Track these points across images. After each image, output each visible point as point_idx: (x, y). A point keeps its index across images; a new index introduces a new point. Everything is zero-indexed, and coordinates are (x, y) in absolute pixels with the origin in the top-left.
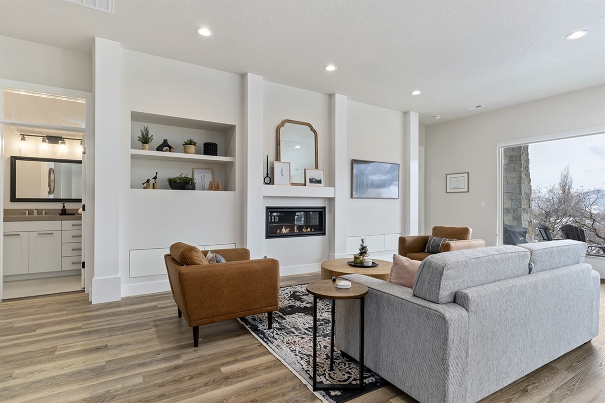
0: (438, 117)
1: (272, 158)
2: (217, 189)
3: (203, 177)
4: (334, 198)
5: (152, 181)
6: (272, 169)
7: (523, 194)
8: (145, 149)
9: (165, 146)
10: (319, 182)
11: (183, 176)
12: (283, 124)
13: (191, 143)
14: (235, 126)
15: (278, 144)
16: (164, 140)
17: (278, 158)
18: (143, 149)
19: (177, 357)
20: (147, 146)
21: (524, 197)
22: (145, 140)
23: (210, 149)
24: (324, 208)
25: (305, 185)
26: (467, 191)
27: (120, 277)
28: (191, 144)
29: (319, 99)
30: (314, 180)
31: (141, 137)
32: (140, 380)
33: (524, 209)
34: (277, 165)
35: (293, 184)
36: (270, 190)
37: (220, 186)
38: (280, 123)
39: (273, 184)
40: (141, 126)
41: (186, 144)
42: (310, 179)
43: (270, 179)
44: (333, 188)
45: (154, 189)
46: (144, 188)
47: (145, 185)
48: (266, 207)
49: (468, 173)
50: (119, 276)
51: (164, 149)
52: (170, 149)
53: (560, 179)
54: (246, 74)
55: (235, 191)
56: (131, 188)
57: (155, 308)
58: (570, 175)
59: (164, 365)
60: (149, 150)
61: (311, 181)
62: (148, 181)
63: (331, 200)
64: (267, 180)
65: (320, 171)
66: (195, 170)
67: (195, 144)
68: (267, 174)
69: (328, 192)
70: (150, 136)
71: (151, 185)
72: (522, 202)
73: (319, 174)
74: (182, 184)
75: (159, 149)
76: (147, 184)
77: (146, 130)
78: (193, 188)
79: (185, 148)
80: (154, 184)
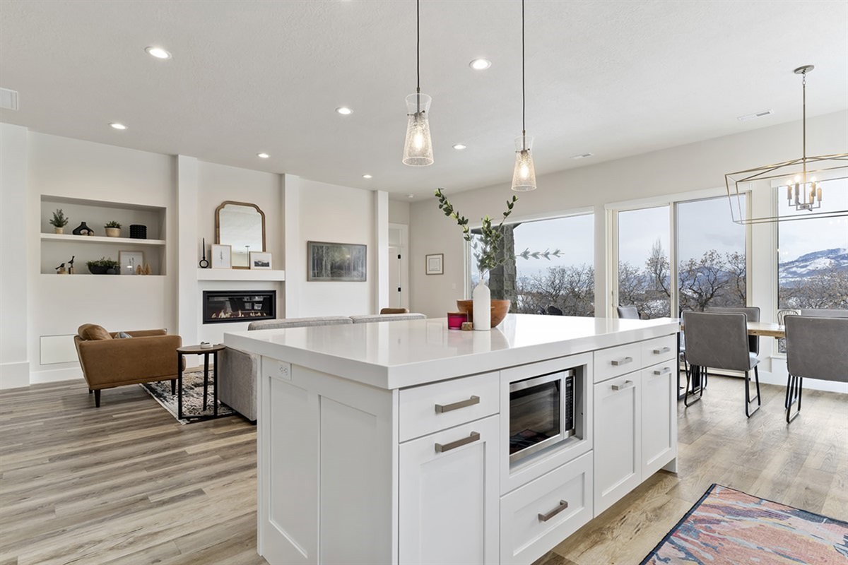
0: (412, 197)
1: (209, 239)
2: (146, 273)
3: (131, 261)
4: (284, 281)
5: (67, 266)
6: (210, 252)
7: (506, 275)
8: (59, 233)
9: (82, 229)
10: (267, 265)
11: (105, 260)
12: (223, 206)
13: (114, 225)
14: (165, 208)
15: (217, 226)
16: (82, 223)
17: (217, 241)
18: (56, 233)
19: (80, 413)
20: (61, 229)
21: (507, 279)
22: (59, 223)
23: (137, 231)
24: (275, 292)
25: (249, 268)
26: (441, 272)
27: (28, 363)
28: (114, 227)
29: (268, 179)
30: (260, 263)
31: (54, 220)
32: (42, 424)
33: (507, 291)
34: (215, 249)
35: (234, 268)
36: (207, 274)
37: (150, 270)
38: (220, 204)
39: (211, 268)
40: (53, 208)
41: (108, 226)
42: (255, 262)
43: (206, 262)
44: (283, 272)
45: (70, 273)
46: (58, 273)
47: (59, 270)
48: (204, 292)
49: (443, 255)
50: (28, 361)
51: (82, 232)
52: (89, 232)
53: (652, 254)
54: (177, 156)
55: (165, 274)
56: (42, 273)
57: (68, 389)
58: (662, 250)
59: (64, 417)
60: (63, 233)
61: (257, 264)
62: (63, 265)
63: (282, 283)
64: (204, 264)
65: (268, 254)
66: (122, 253)
67: (118, 227)
68: (204, 258)
69: (277, 275)
70: (65, 218)
71: (67, 270)
72: (505, 283)
73: (267, 257)
74: (104, 268)
75: (76, 232)
76: (61, 269)
77: (60, 212)
78: (117, 272)
79: (107, 231)
80: (69, 269)
